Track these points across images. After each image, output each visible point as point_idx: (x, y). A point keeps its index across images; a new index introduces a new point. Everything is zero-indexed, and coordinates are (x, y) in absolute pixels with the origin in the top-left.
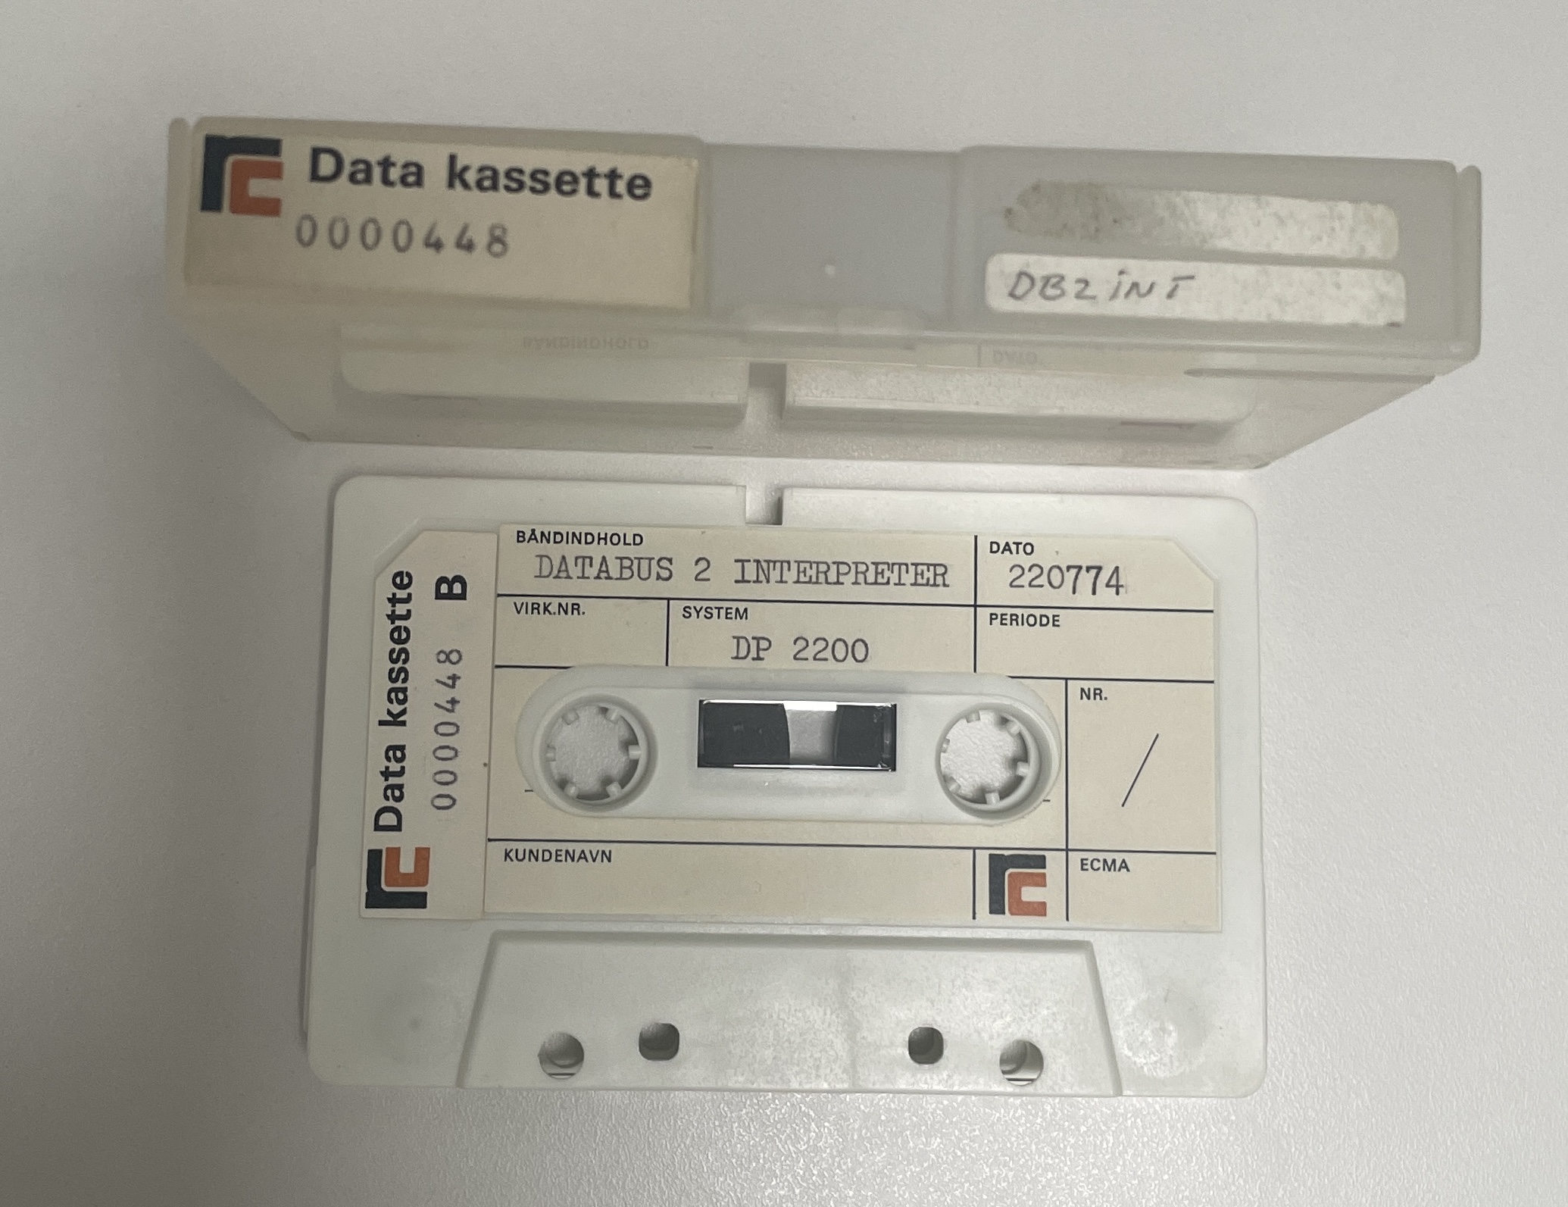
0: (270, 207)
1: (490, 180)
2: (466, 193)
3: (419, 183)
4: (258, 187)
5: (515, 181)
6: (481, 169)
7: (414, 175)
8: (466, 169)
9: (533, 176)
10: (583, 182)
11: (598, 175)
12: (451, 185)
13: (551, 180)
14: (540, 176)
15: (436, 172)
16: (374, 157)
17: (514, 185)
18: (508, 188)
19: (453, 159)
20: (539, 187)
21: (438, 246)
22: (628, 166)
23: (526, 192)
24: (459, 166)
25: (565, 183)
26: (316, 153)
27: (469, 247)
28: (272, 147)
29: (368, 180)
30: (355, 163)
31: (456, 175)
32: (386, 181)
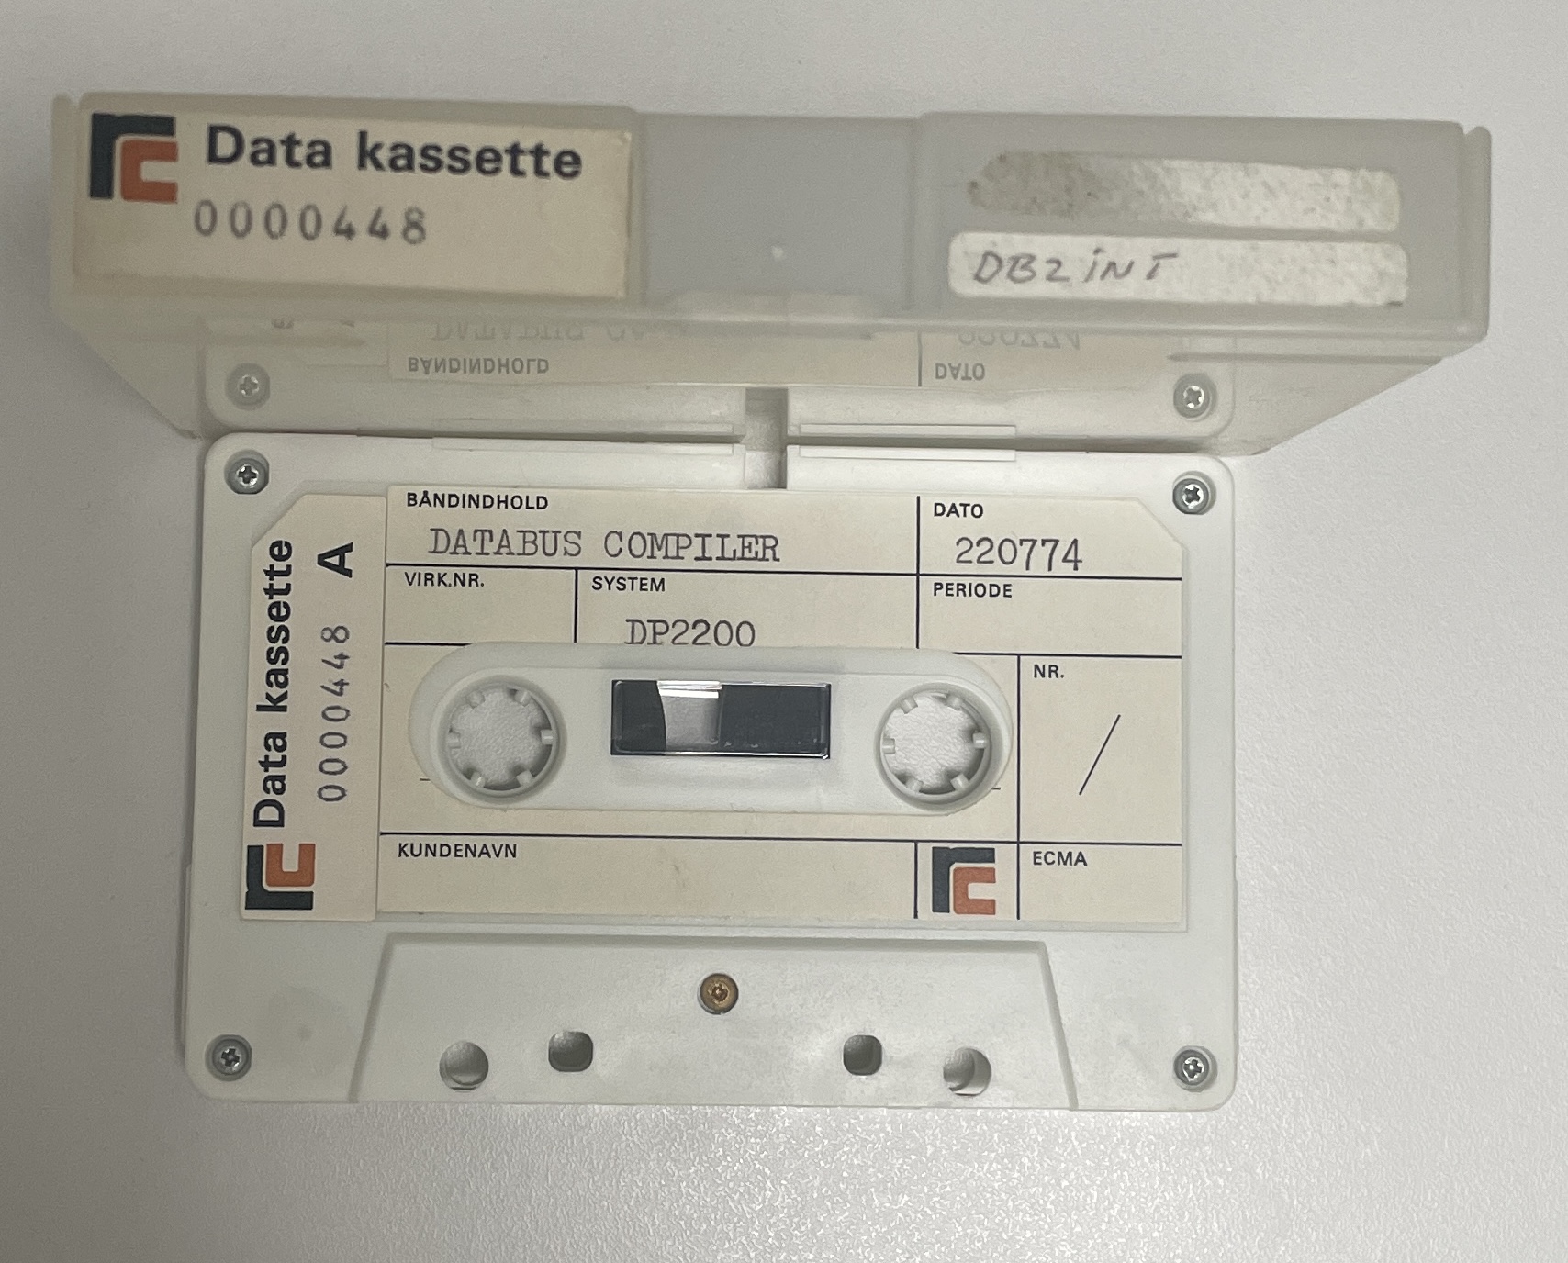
0: (165, 193)
1: (404, 158)
2: (380, 173)
3: (327, 163)
4: (152, 171)
5: (432, 159)
6: (395, 147)
7: (322, 155)
8: (377, 146)
9: (451, 154)
10: (506, 159)
11: (522, 152)
12: (362, 165)
13: (472, 158)
14: (459, 154)
15: (345, 152)
16: (277, 135)
17: (431, 164)
18: (424, 168)
19: (363, 136)
20: (458, 165)
21: (349, 232)
22: (556, 142)
23: (444, 172)
24: (369, 145)
25: (487, 161)
26: (214, 131)
27: (384, 233)
28: (165, 125)
29: (271, 161)
30: (256, 142)
31: (367, 155)
32: (291, 162)
